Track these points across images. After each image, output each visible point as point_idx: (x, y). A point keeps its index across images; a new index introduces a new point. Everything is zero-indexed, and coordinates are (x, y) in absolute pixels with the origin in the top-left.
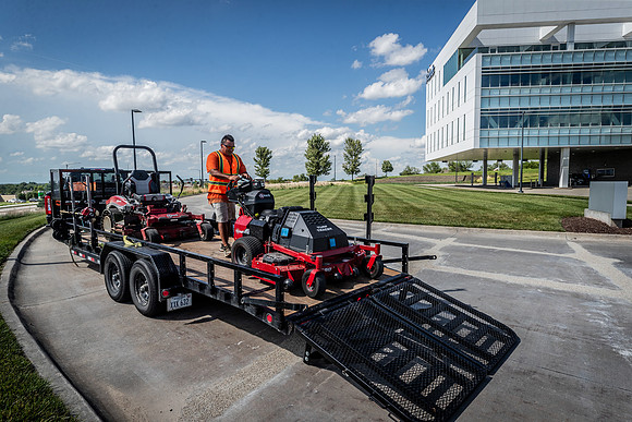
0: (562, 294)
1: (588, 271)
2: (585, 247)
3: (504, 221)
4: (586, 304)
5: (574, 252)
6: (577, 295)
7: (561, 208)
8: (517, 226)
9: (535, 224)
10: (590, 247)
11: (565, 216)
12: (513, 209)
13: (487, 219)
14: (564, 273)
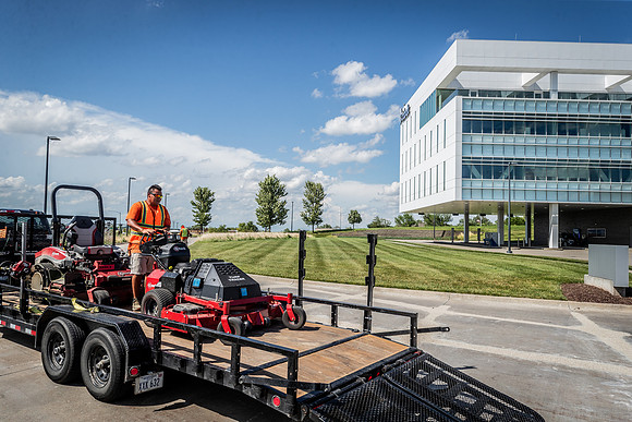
0: (578, 372)
1: (600, 346)
2: (590, 318)
3: (499, 287)
4: (606, 383)
5: (580, 324)
6: (595, 374)
7: (557, 272)
8: (515, 293)
9: (534, 291)
10: (596, 319)
11: (564, 282)
12: (507, 273)
13: (481, 284)
14: (576, 349)
